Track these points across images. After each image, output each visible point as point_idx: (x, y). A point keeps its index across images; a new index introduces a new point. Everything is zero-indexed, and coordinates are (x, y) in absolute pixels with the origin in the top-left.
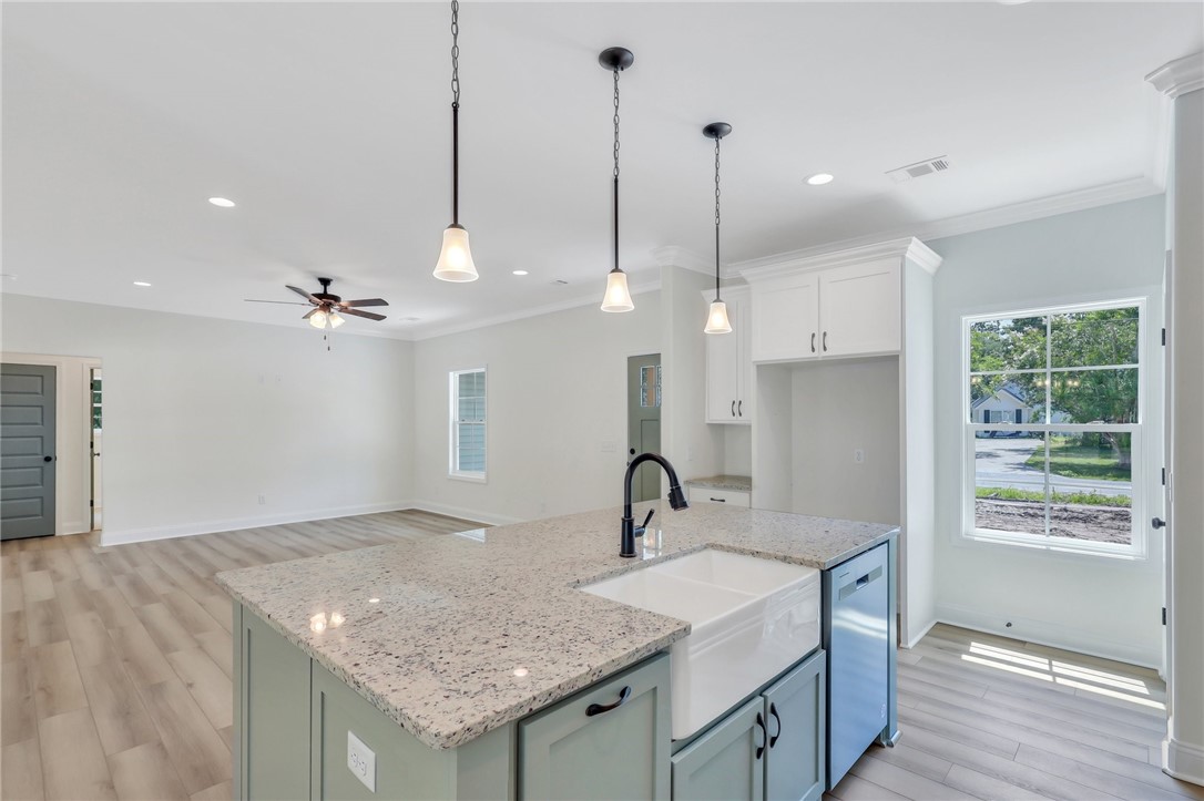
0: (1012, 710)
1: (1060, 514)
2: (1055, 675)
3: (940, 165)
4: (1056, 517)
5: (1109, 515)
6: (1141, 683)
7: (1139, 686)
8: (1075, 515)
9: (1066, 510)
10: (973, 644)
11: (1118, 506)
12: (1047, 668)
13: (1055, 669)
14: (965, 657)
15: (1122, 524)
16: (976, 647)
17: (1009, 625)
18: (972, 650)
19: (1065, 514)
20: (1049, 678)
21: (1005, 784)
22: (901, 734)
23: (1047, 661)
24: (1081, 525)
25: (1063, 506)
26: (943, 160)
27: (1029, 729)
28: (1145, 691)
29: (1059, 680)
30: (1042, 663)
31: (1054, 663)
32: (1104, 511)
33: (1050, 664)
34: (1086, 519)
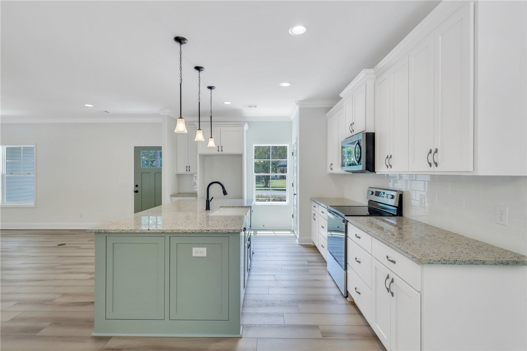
3: (255, 107)
7: (289, 232)
14: (257, 235)
16: (258, 232)
17: (264, 226)
23: (273, 232)
29: (277, 235)
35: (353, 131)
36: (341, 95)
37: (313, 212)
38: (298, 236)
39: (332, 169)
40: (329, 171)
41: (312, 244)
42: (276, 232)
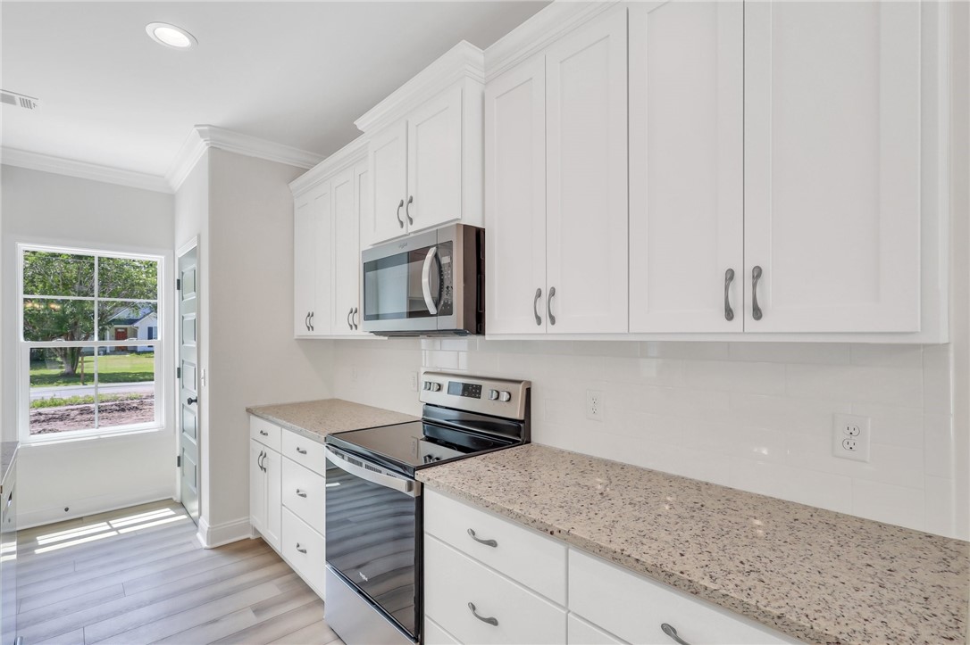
0: (102, 567)
1: (37, 418)
2: (117, 529)
3: (27, 103)
4: (35, 421)
5: (77, 412)
6: (168, 509)
7: (167, 511)
8: (51, 416)
9: (40, 414)
10: (38, 538)
11: (79, 404)
12: (108, 527)
13: (115, 526)
14: (38, 551)
15: (89, 416)
16: (42, 539)
17: (67, 510)
18: (40, 543)
19: (42, 418)
20: (114, 533)
21: (129, 613)
22: (22, 638)
23: (105, 523)
24: (59, 423)
25: (36, 411)
26: (33, 101)
27: (122, 571)
28: (172, 513)
29: (122, 531)
30: (103, 526)
31: (111, 522)
32: (72, 410)
33: (109, 524)
34: (62, 418)
35: (411, 220)
36: (360, 123)
37: (256, 449)
38: (204, 523)
39: (310, 328)
40: (301, 330)
41: (252, 536)
42: (116, 523)
